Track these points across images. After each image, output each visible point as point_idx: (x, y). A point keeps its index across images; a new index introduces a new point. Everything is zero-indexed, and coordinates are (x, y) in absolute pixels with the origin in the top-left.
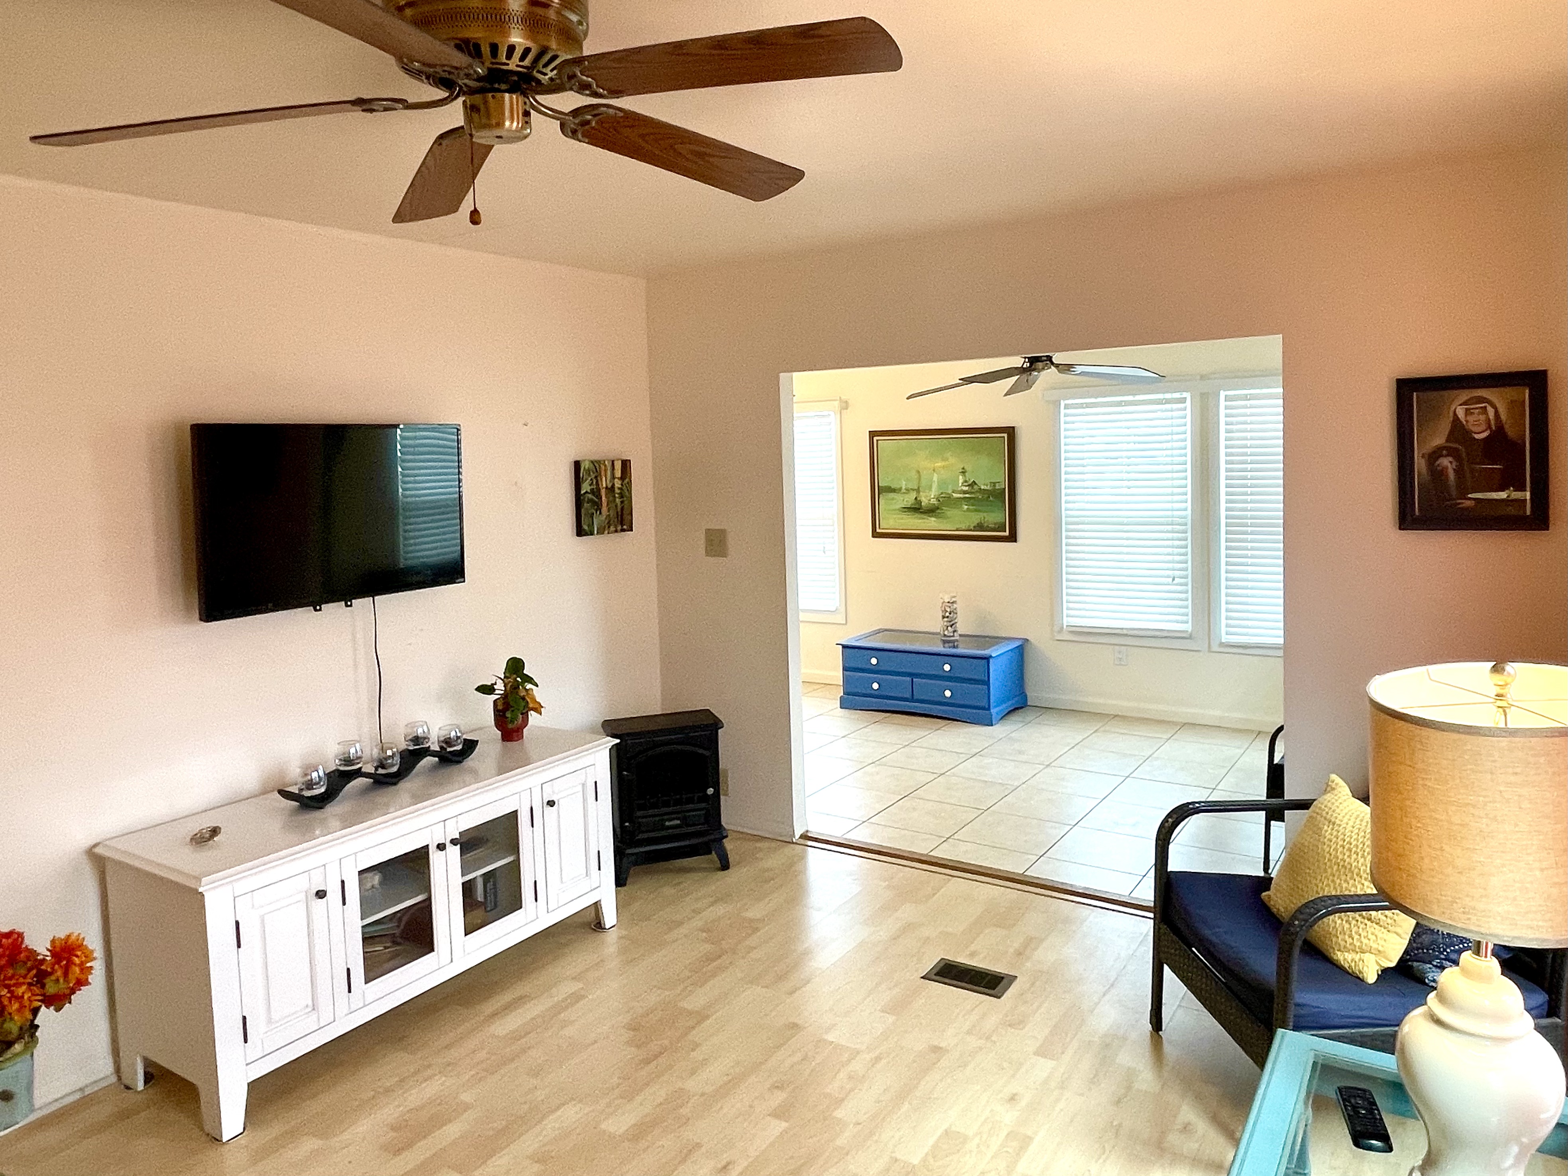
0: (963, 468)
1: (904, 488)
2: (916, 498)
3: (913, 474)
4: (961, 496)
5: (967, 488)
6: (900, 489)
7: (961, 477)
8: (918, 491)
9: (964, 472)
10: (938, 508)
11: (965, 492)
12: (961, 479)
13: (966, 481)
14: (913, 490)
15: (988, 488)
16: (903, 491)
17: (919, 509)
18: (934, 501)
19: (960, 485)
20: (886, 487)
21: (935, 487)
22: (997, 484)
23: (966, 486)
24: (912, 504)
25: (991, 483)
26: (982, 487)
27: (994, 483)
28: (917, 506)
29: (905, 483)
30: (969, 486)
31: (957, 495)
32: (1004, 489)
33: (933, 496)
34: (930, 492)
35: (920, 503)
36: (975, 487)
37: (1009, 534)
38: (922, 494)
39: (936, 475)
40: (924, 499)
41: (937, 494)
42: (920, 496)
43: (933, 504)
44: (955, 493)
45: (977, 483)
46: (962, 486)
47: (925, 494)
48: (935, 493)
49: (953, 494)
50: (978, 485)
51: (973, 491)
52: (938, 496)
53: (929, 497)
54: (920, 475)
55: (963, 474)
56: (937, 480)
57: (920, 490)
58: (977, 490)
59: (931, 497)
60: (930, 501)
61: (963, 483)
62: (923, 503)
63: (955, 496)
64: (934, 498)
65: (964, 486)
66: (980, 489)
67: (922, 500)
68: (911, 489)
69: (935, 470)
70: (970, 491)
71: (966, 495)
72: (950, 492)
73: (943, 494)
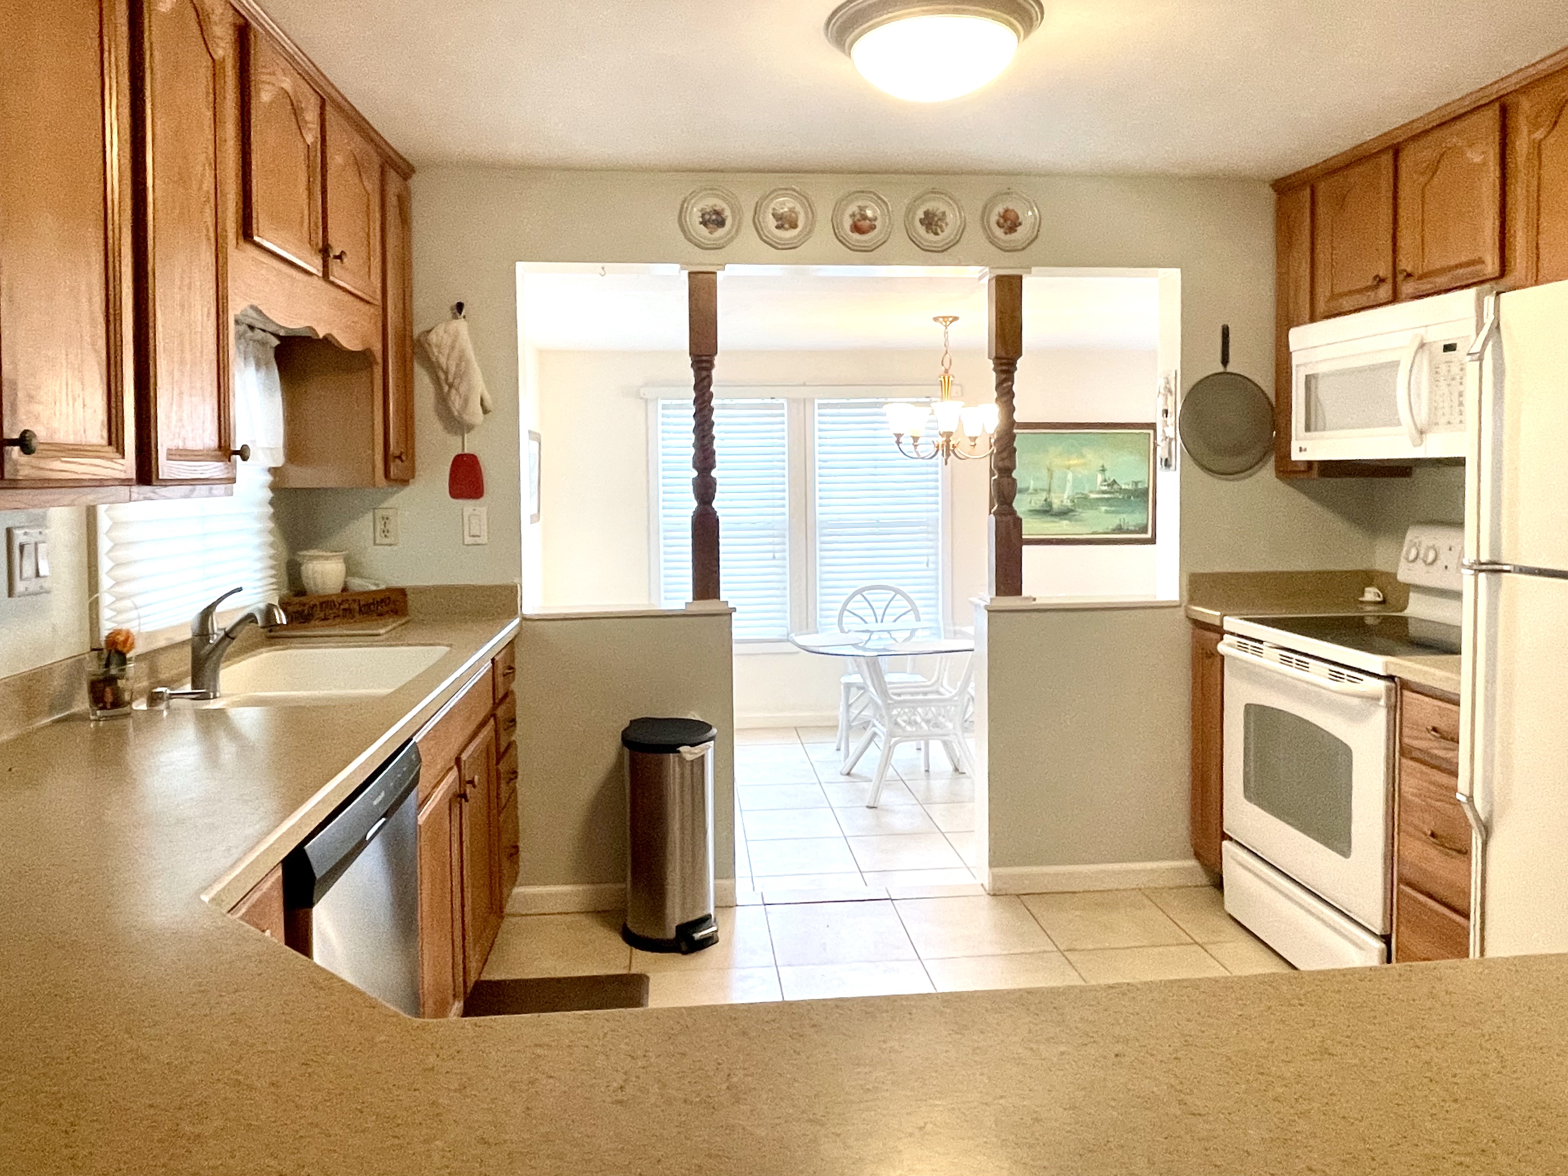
0: (1103, 466)
1: (1031, 487)
2: (1046, 500)
3: (1045, 472)
4: (1099, 496)
5: (1106, 488)
6: (1027, 489)
7: (1099, 475)
8: (1049, 491)
9: (1103, 470)
10: (1072, 511)
11: (1104, 492)
12: (1100, 478)
13: (1105, 481)
14: (1043, 489)
15: (1130, 487)
16: (1031, 491)
17: (1050, 511)
18: (1067, 502)
19: (1099, 483)
21: (1069, 486)
22: (1139, 484)
23: (1105, 485)
25: (1132, 481)
26: (1123, 487)
27: (1136, 483)
28: (1048, 509)
29: (1032, 482)
30: (1108, 485)
31: (1093, 496)
32: (1148, 489)
33: (1066, 496)
34: (1064, 493)
35: (1050, 505)
36: (1115, 487)
37: (1149, 535)
38: (1052, 495)
39: (1071, 473)
40: (1055, 500)
41: (1071, 494)
42: (1051, 497)
43: (1066, 506)
44: (1092, 493)
45: (1115, 482)
46: (1100, 485)
47: (1056, 494)
48: (1069, 493)
49: (1090, 494)
50: (1118, 484)
51: (1113, 490)
52: (1073, 497)
53: (1061, 498)
54: (1051, 474)
55: (1102, 472)
56: (1072, 479)
57: (1051, 489)
58: (1116, 489)
59: (1064, 498)
60: (1062, 503)
61: (1101, 482)
62: (1054, 505)
63: (1091, 496)
64: (1067, 499)
65: (1102, 485)
66: (1119, 488)
67: (1053, 502)
68: (1040, 489)
69: (1069, 469)
70: (1108, 491)
71: (1105, 495)
72: (1087, 492)
73: (1079, 494)
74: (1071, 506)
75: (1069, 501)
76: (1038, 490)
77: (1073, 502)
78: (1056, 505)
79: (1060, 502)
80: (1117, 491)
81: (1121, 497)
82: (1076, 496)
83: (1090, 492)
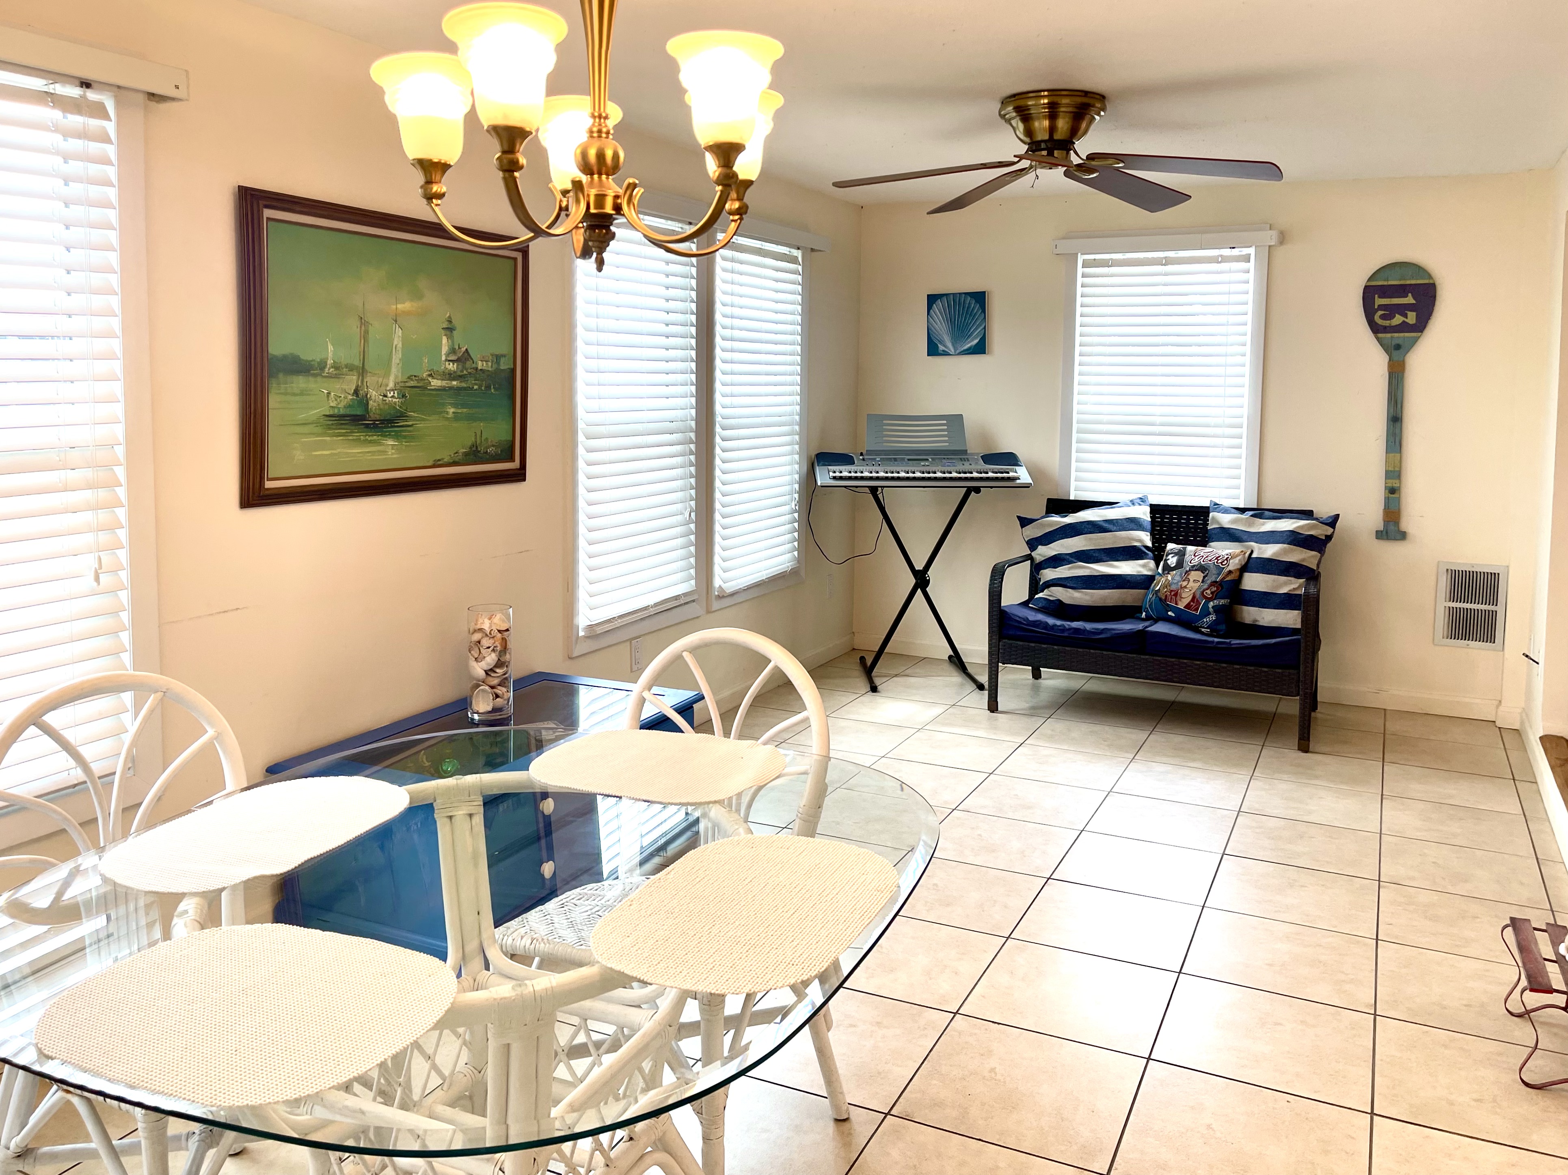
0: (450, 320)
1: (330, 362)
2: (356, 392)
4: (444, 383)
5: (452, 367)
6: (322, 365)
7: (445, 340)
8: (362, 371)
9: (450, 330)
10: (402, 417)
11: (451, 376)
12: (446, 345)
13: (453, 351)
14: (351, 368)
15: (488, 366)
16: (329, 370)
17: (362, 418)
18: (393, 398)
19: (444, 358)
20: (284, 358)
21: (396, 358)
22: (502, 360)
23: (453, 361)
24: (349, 406)
25: (492, 355)
26: (479, 366)
27: (498, 358)
28: (359, 412)
29: (330, 348)
30: (457, 361)
31: (436, 383)
32: (513, 370)
33: (391, 385)
34: (387, 375)
35: (365, 401)
36: (469, 364)
37: (516, 464)
38: (369, 379)
39: (399, 332)
40: (373, 393)
41: (400, 379)
42: (365, 384)
43: (392, 406)
44: (433, 378)
45: (469, 354)
46: (446, 360)
47: (375, 378)
48: (396, 377)
49: (430, 379)
50: (472, 359)
51: (465, 372)
52: (402, 385)
53: (383, 388)
54: (367, 332)
55: (448, 333)
56: (400, 345)
57: (366, 367)
58: (469, 371)
59: (388, 388)
60: (385, 398)
61: (447, 355)
62: (371, 402)
63: (432, 384)
64: (393, 390)
65: (449, 361)
66: (473, 368)
67: (368, 396)
68: (346, 366)
69: (396, 321)
70: (459, 373)
71: (454, 383)
72: (424, 376)
73: (412, 380)
74: (400, 407)
75: (396, 395)
76: (343, 368)
77: (404, 396)
78: (375, 404)
79: (381, 397)
80: (470, 373)
81: (476, 387)
82: (407, 384)
83: (430, 375)
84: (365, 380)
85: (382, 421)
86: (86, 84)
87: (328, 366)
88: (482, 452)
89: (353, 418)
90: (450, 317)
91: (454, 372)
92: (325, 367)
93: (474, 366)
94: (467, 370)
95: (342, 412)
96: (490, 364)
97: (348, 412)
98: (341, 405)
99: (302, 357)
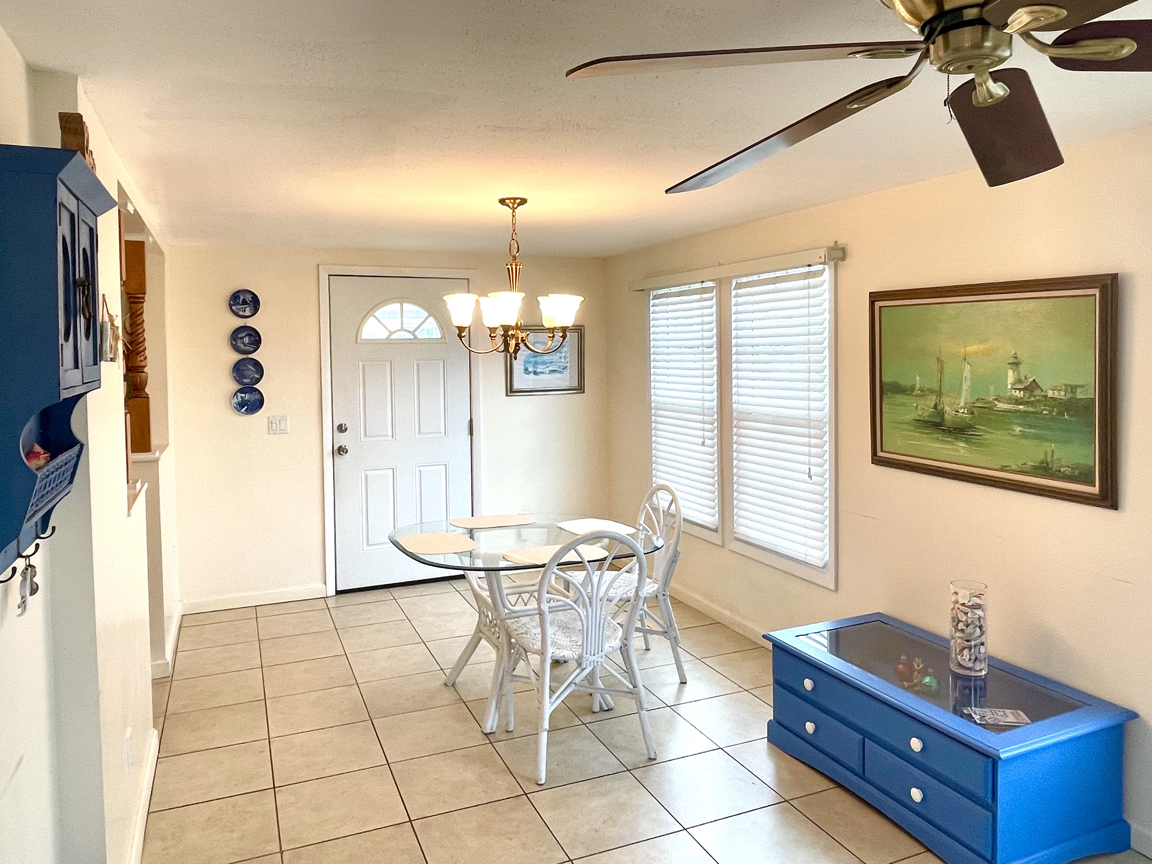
0: (1015, 357)
1: (918, 386)
2: (935, 407)
4: (1010, 407)
5: (1021, 394)
6: (913, 388)
7: (1010, 373)
8: (939, 393)
9: (1016, 364)
10: (971, 427)
11: (1018, 402)
12: (1011, 376)
13: (1020, 381)
14: (932, 391)
15: (1061, 396)
16: (917, 392)
17: (940, 425)
18: (963, 413)
19: (1009, 387)
20: (892, 384)
21: (966, 386)
22: (1079, 390)
23: (1020, 390)
24: (930, 415)
25: (1066, 385)
26: (1050, 394)
27: (1073, 388)
28: (939, 420)
29: (918, 379)
30: (1025, 389)
31: (1002, 406)
33: (962, 404)
34: (958, 397)
35: (941, 414)
36: (1037, 392)
37: (1097, 488)
38: (945, 399)
39: (968, 368)
40: (947, 409)
41: (969, 401)
42: (942, 402)
43: (963, 419)
44: (999, 401)
45: (1037, 384)
46: (1012, 388)
47: (950, 399)
48: (966, 399)
49: (996, 403)
50: (1040, 387)
51: (1032, 399)
52: (971, 405)
53: (955, 406)
54: (942, 368)
55: (1014, 367)
56: (969, 376)
57: (942, 390)
58: (1037, 398)
59: (960, 406)
60: (957, 413)
61: (1013, 384)
62: (946, 415)
63: (998, 406)
64: (963, 408)
65: (1015, 389)
66: (1042, 396)
67: (944, 410)
68: (928, 389)
69: (965, 359)
70: (1026, 399)
71: (1021, 407)
72: (991, 399)
73: (979, 402)
74: (970, 421)
75: (966, 412)
76: (926, 391)
77: (972, 413)
78: (950, 416)
79: (954, 412)
80: (1039, 400)
81: (1045, 412)
82: (975, 405)
83: (996, 399)
84: (942, 400)
85: (955, 429)
86: (810, 266)
87: (916, 390)
88: (1054, 469)
89: (933, 424)
90: (1015, 354)
91: (1021, 398)
92: (914, 389)
93: (1043, 393)
94: (1034, 397)
95: (926, 419)
96: (1063, 393)
97: (931, 419)
98: (926, 414)
99: (901, 383)
